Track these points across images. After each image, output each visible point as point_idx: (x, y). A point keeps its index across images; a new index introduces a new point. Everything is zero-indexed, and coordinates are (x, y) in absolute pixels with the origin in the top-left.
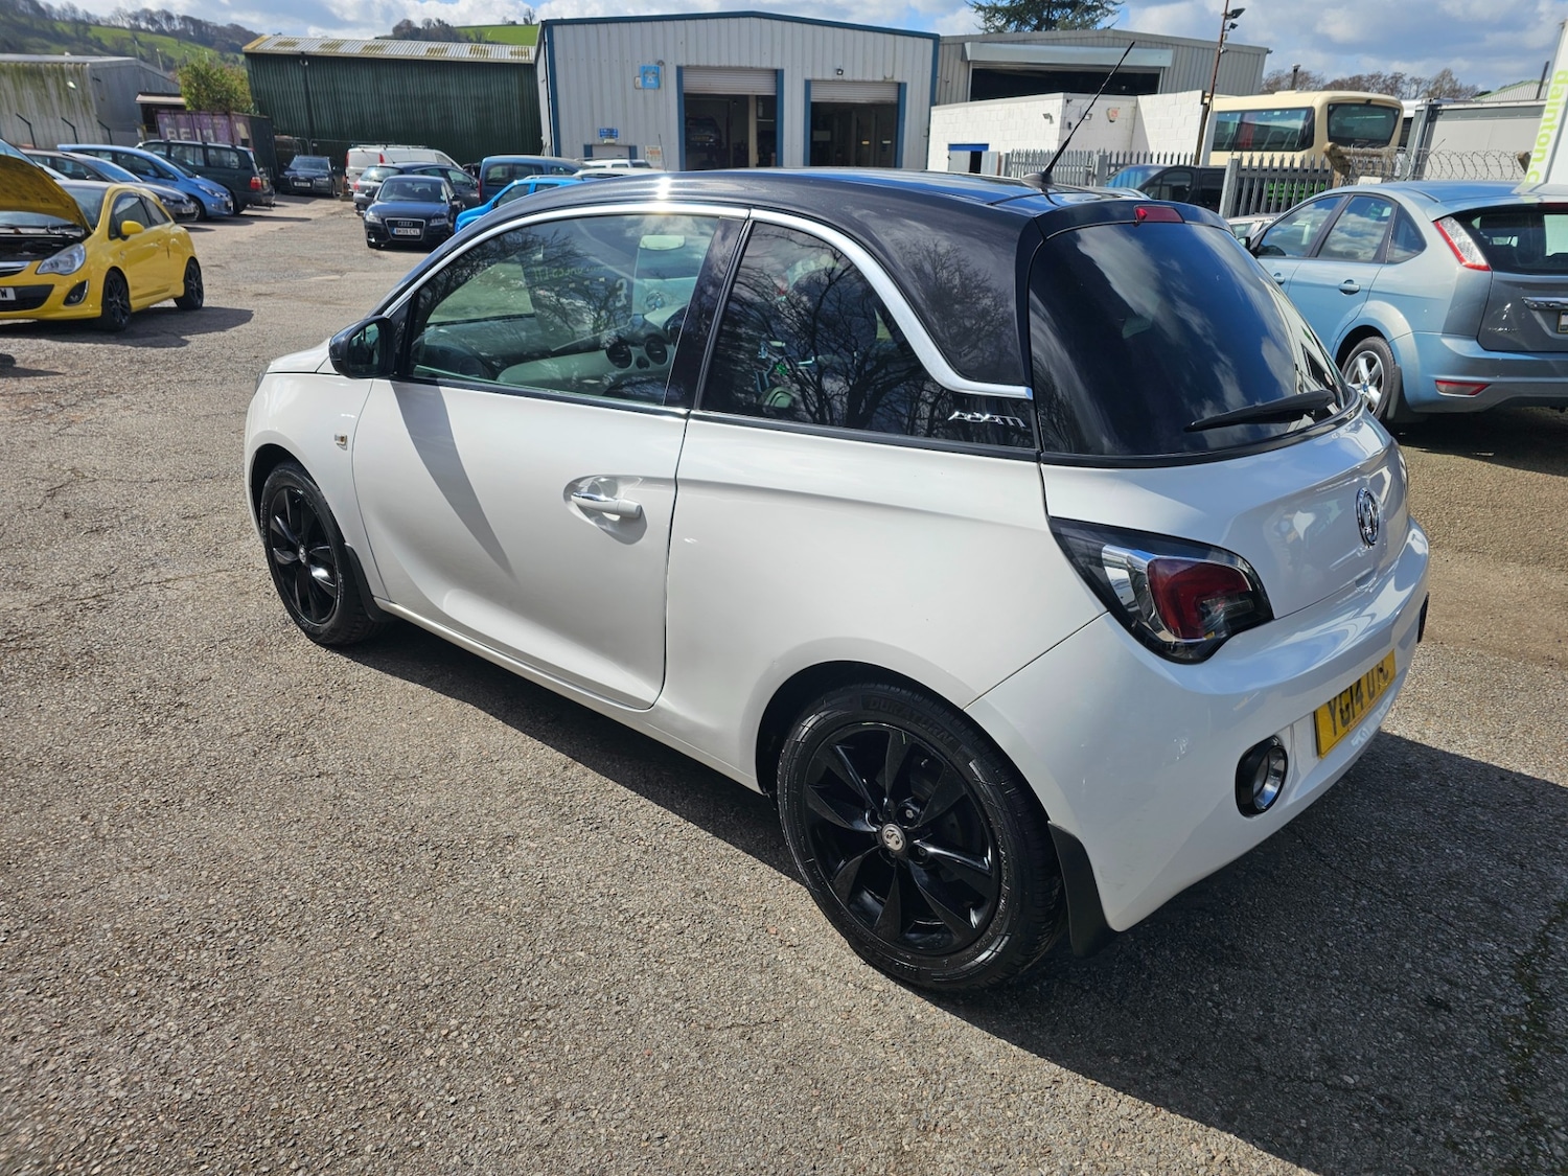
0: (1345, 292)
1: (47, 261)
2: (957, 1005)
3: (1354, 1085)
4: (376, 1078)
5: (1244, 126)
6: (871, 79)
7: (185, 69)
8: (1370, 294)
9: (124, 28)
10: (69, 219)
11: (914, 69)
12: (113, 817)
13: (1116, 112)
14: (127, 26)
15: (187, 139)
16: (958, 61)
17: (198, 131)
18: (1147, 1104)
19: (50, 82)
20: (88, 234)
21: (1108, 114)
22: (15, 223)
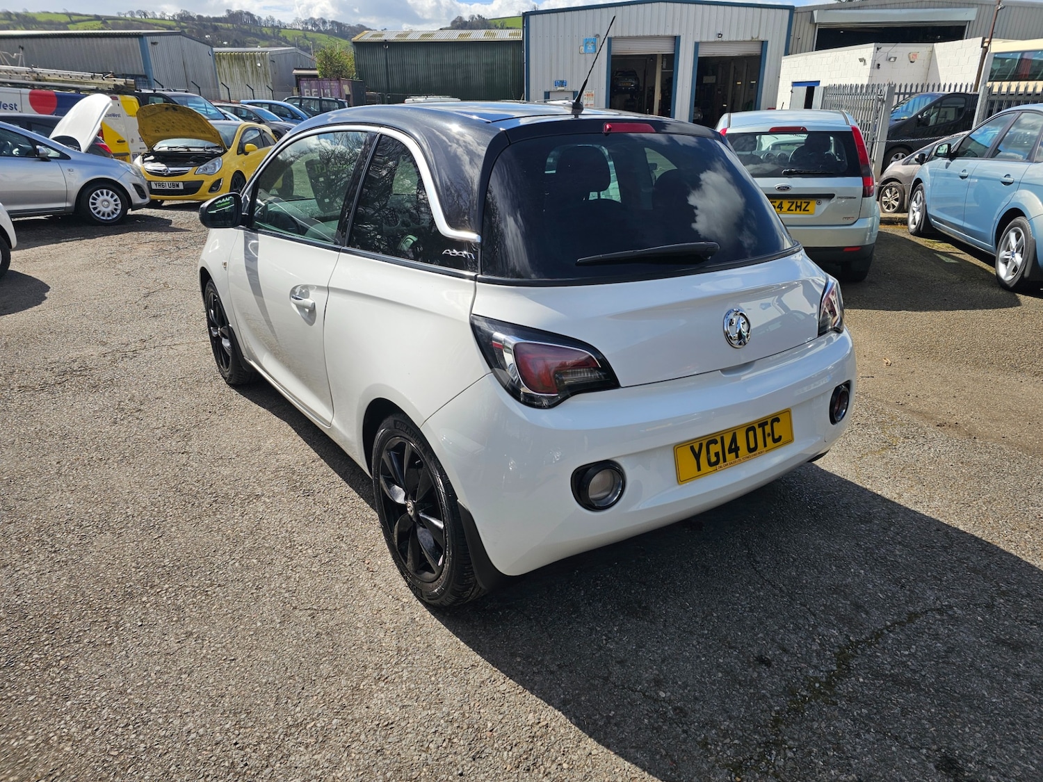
0: (1005, 183)
1: (201, 167)
2: (444, 615)
3: (664, 698)
4: (111, 608)
5: (1023, 61)
6: (742, 39)
7: (320, 53)
8: (1021, 184)
9: (299, 30)
10: (216, 143)
11: (773, 30)
12: (71, 464)
13: (916, 55)
14: (301, 28)
15: (315, 95)
16: (808, 24)
17: (322, 90)
18: (520, 686)
19: (248, 63)
20: (225, 151)
21: (909, 57)
22: (189, 146)
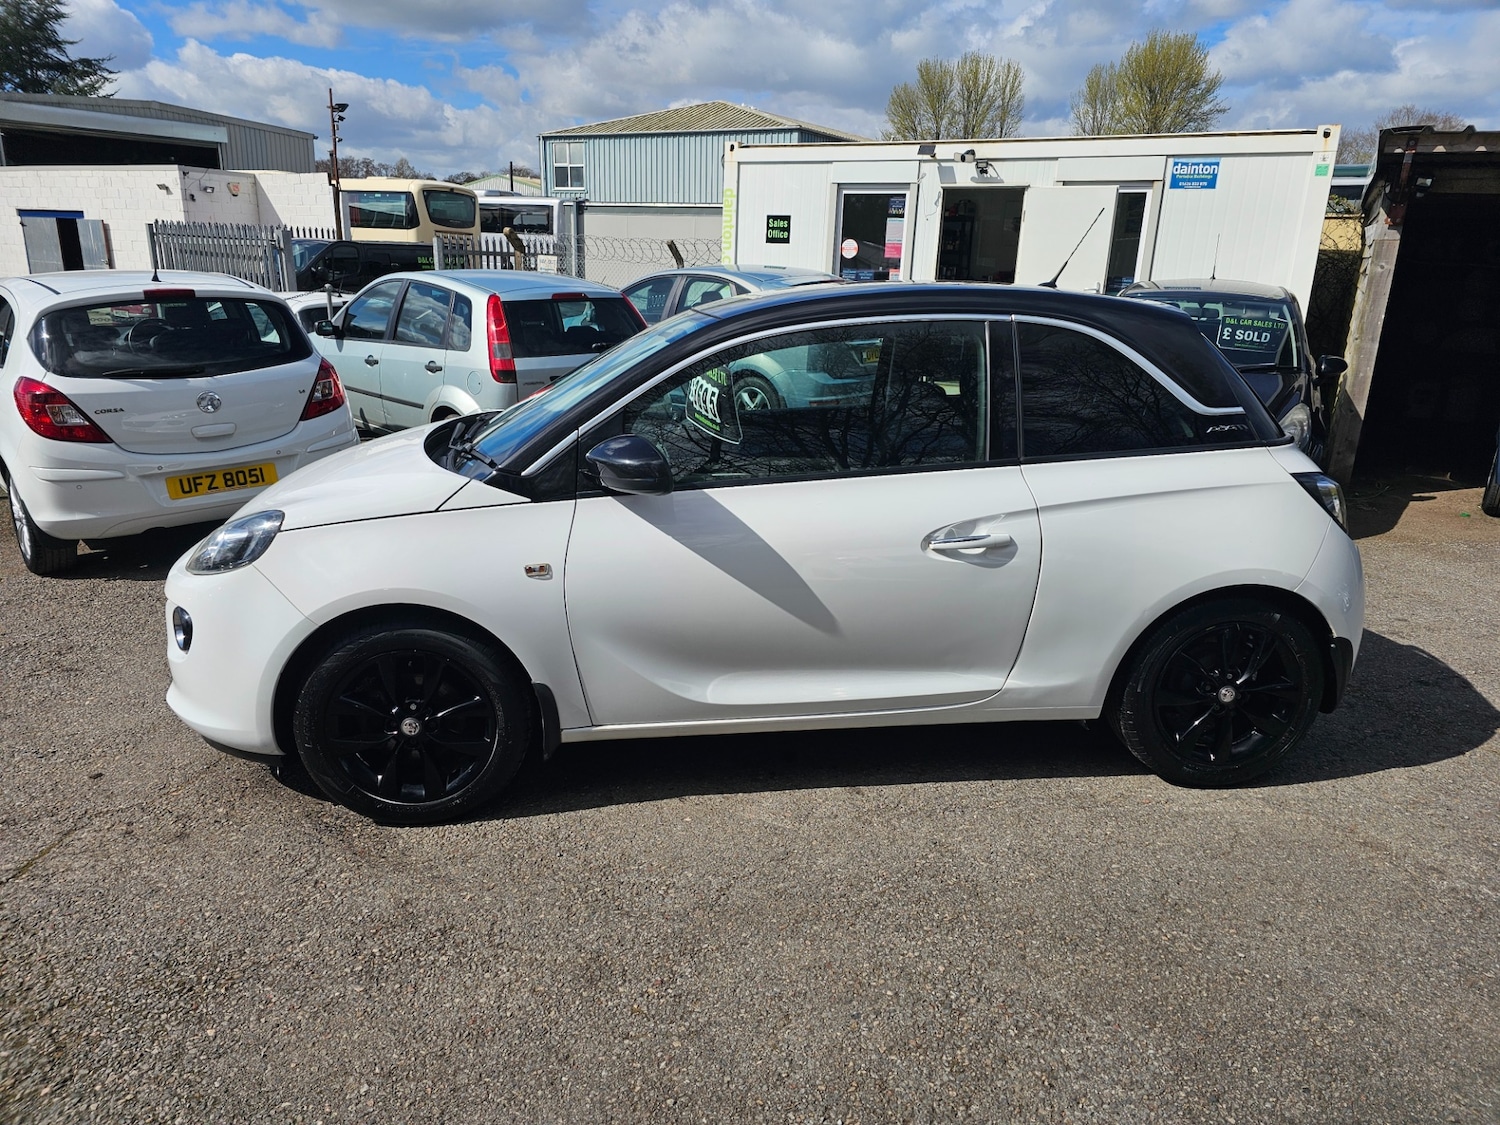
13: (236, 185)
21: (229, 189)
